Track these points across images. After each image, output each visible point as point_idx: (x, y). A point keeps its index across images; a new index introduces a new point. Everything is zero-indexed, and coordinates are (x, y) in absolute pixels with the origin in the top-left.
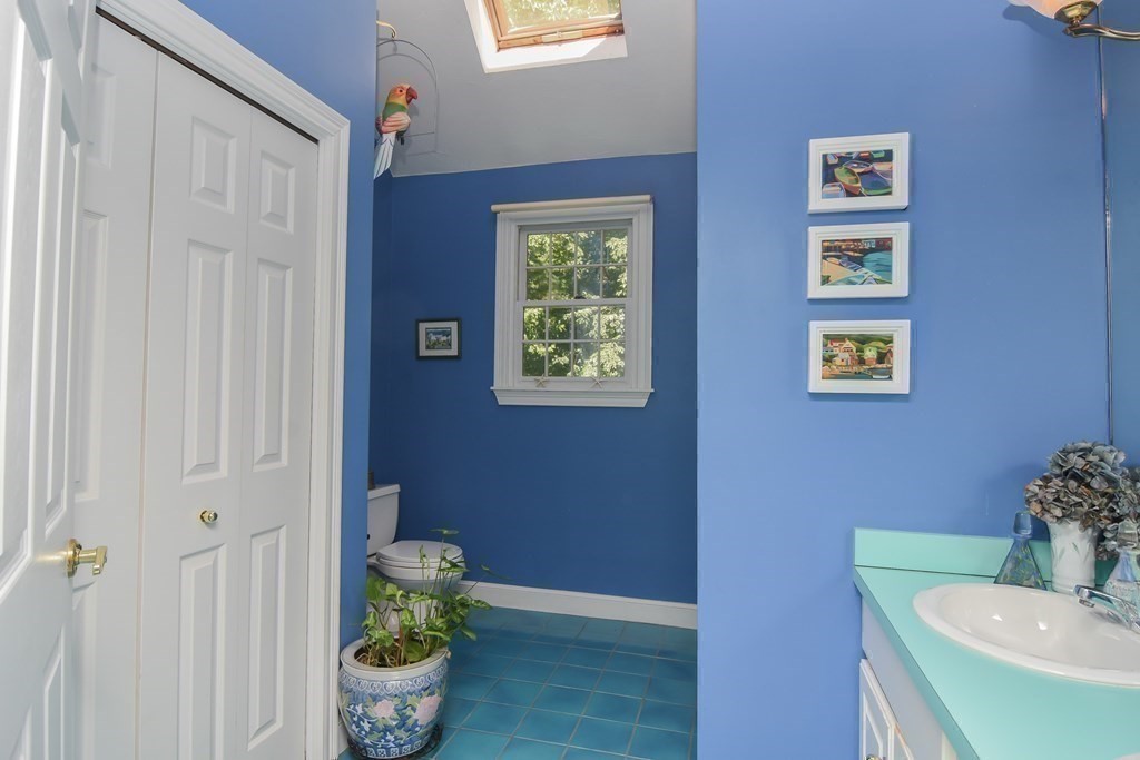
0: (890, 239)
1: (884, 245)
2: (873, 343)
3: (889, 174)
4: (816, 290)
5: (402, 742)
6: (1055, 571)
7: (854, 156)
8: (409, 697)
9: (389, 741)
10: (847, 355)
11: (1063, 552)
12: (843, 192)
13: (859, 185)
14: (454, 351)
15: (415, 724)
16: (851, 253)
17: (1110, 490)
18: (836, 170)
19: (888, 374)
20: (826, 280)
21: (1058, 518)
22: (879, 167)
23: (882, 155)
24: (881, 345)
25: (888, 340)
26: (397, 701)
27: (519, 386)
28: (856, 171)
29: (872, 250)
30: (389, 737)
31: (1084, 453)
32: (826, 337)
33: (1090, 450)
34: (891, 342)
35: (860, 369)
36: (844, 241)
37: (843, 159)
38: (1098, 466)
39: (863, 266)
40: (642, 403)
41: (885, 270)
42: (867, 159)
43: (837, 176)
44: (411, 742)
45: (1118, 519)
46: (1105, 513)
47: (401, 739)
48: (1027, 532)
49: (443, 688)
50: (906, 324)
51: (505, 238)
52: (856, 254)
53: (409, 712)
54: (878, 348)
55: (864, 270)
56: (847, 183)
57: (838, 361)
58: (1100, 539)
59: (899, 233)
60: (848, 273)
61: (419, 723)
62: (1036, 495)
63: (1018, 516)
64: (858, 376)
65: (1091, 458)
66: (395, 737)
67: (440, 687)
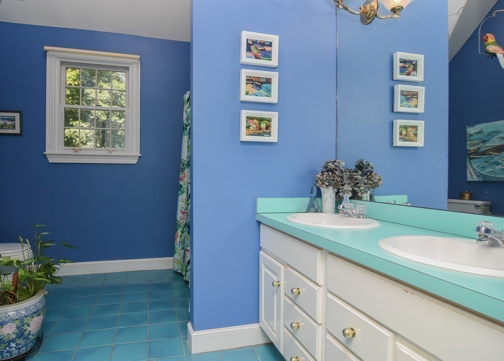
0: (271, 79)
1: (268, 81)
2: (264, 121)
3: (270, 52)
4: (244, 97)
5: (20, 346)
6: (323, 206)
7: (258, 42)
8: (25, 318)
9: (12, 347)
10: (255, 126)
11: (326, 199)
12: (254, 57)
13: (260, 54)
14: (17, 130)
15: (29, 334)
16: (257, 83)
17: (341, 175)
18: (251, 47)
19: (269, 134)
20: (247, 93)
21: (327, 185)
22: (267, 48)
23: (268, 44)
24: (267, 122)
25: (270, 121)
26: (17, 323)
27: (61, 152)
28: (259, 48)
29: (264, 83)
30: (13, 345)
31: (334, 162)
32: (247, 118)
33: (335, 161)
34: (271, 121)
35: (259, 132)
36: (254, 77)
37: (254, 42)
38: (338, 167)
39: (261, 89)
40: (135, 161)
41: (269, 91)
42: (263, 44)
43: (252, 49)
44: (26, 345)
45: (343, 185)
46: (340, 183)
47: (20, 344)
48: (315, 194)
49: (45, 311)
50: (277, 114)
51: (52, 66)
52: (259, 84)
53: (26, 327)
54: (266, 123)
55: (262, 91)
56: (255, 53)
57: (251, 128)
58: (337, 193)
59: (275, 76)
60: (255, 91)
61: (32, 333)
62: (320, 178)
63: (312, 187)
64: (259, 134)
65: (336, 164)
66: (17, 345)
67: (43, 311)
